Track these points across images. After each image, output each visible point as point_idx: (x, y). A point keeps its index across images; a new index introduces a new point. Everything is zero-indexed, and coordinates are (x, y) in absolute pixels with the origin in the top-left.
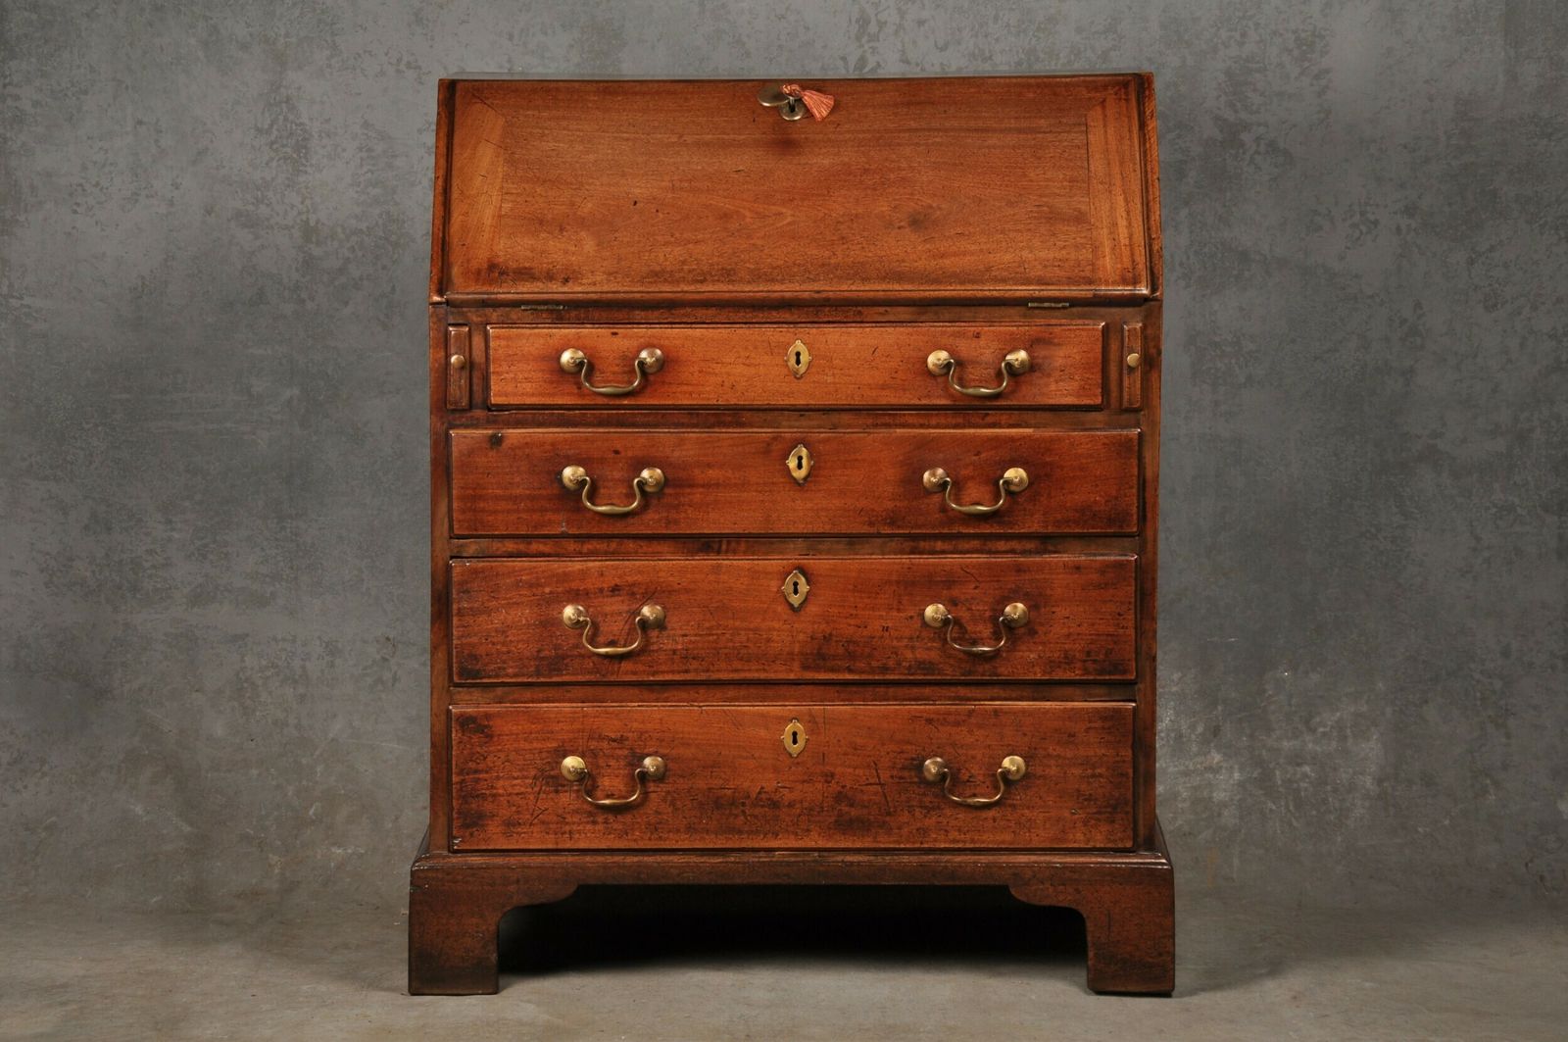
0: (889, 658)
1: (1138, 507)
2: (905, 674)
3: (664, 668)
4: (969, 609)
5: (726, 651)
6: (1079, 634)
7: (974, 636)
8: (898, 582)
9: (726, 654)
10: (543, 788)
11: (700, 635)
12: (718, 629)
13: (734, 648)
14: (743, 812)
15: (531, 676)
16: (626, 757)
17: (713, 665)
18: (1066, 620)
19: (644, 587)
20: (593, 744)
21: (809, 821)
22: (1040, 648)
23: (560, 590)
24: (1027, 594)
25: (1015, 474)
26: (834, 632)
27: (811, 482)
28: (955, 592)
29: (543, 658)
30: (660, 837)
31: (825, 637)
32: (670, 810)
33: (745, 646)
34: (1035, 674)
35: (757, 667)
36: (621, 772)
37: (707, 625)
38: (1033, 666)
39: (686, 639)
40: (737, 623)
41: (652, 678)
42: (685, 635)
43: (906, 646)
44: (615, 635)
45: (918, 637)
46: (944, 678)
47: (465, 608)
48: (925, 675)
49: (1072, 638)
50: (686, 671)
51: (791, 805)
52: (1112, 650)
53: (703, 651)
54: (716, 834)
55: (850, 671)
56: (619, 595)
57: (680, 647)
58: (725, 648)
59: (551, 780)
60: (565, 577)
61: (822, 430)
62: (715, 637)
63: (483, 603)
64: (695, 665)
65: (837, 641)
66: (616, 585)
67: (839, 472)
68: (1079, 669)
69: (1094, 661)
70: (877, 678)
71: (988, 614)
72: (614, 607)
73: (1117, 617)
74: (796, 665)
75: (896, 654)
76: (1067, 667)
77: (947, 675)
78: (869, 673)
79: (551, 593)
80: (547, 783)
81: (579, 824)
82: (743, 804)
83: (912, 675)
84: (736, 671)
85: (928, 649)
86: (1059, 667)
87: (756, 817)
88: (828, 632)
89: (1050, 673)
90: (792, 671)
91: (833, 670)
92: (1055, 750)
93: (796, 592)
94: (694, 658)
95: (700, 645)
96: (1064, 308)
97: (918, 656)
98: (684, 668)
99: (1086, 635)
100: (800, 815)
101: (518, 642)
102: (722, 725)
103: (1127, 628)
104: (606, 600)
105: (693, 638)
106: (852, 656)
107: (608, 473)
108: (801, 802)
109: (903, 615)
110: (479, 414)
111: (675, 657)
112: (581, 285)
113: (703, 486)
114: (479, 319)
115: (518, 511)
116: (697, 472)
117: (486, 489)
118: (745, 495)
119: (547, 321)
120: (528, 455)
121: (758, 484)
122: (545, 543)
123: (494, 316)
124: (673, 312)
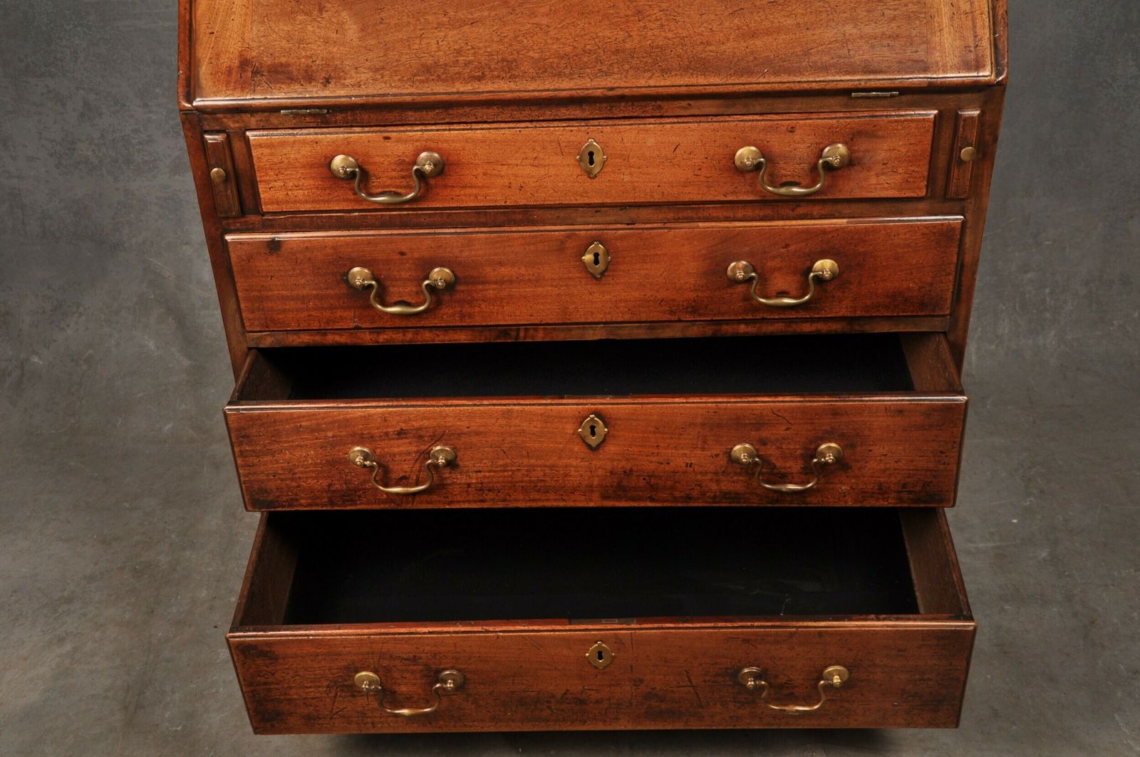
0: (693, 489)
1: (953, 292)
2: (709, 503)
3: (459, 498)
4: (778, 448)
5: (521, 484)
6: (895, 469)
7: (783, 471)
8: (703, 425)
9: (523, 487)
10: (339, 694)
11: (495, 472)
12: (512, 466)
13: (530, 481)
14: (549, 707)
15: (325, 505)
16: (421, 671)
17: (510, 496)
18: (882, 458)
19: (431, 430)
20: (385, 663)
21: (617, 712)
22: (853, 481)
23: (344, 433)
24: (843, 435)
25: (825, 266)
26: (635, 468)
27: (609, 276)
28: (764, 433)
29: (334, 491)
30: (465, 725)
31: (625, 472)
32: (473, 706)
33: (542, 480)
34: (846, 502)
35: (554, 497)
36: (418, 681)
37: (501, 462)
38: (845, 496)
39: (480, 475)
40: (533, 461)
41: (448, 507)
42: (480, 472)
43: (711, 480)
44: (406, 472)
45: (724, 472)
46: (750, 505)
47: (247, 450)
48: (730, 503)
49: (888, 472)
50: (482, 501)
51: (597, 702)
52: (931, 482)
53: (499, 485)
54: (522, 723)
55: (652, 500)
56: (406, 438)
57: (474, 481)
58: (522, 482)
59: (345, 688)
60: (347, 423)
61: (619, 226)
62: (510, 473)
63: (265, 446)
64: (491, 495)
65: (638, 476)
66: (402, 429)
67: (638, 266)
68: (893, 498)
69: (910, 492)
70: (680, 505)
71: (798, 452)
72: (401, 449)
73: (940, 454)
74: (596, 496)
75: (700, 485)
76: (880, 497)
77: (754, 503)
78: (671, 502)
79: (333, 436)
80: (343, 691)
81: (380, 718)
82: (548, 702)
83: (717, 503)
84: (534, 500)
85: (734, 482)
86: (872, 497)
87: (563, 710)
88: (628, 468)
89: (861, 502)
90: (591, 500)
91: (633, 500)
92: (881, 661)
93: (593, 433)
94: (490, 490)
95: (495, 480)
96: (892, 96)
97: (723, 488)
98: (481, 498)
99: (903, 470)
100: (607, 709)
101: (307, 478)
102: (521, 647)
103: (948, 464)
104: (392, 442)
105: (487, 474)
106: (653, 488)
107: (396, 273)
108: (609, 699)
109: (709, 453)
110: (253, 218)
111: (470, 489)
112: (344, 86)
113: (496, 283)
114: (237, 125)
115: (308, 310)
116: (488, 269)
117: (271, 290)
118: (540, 289)
119: (311, 125)
120: (309, 259)
121: (552, 279)
122: (341, 335)
123: (253, 121)
124: (450, 112)
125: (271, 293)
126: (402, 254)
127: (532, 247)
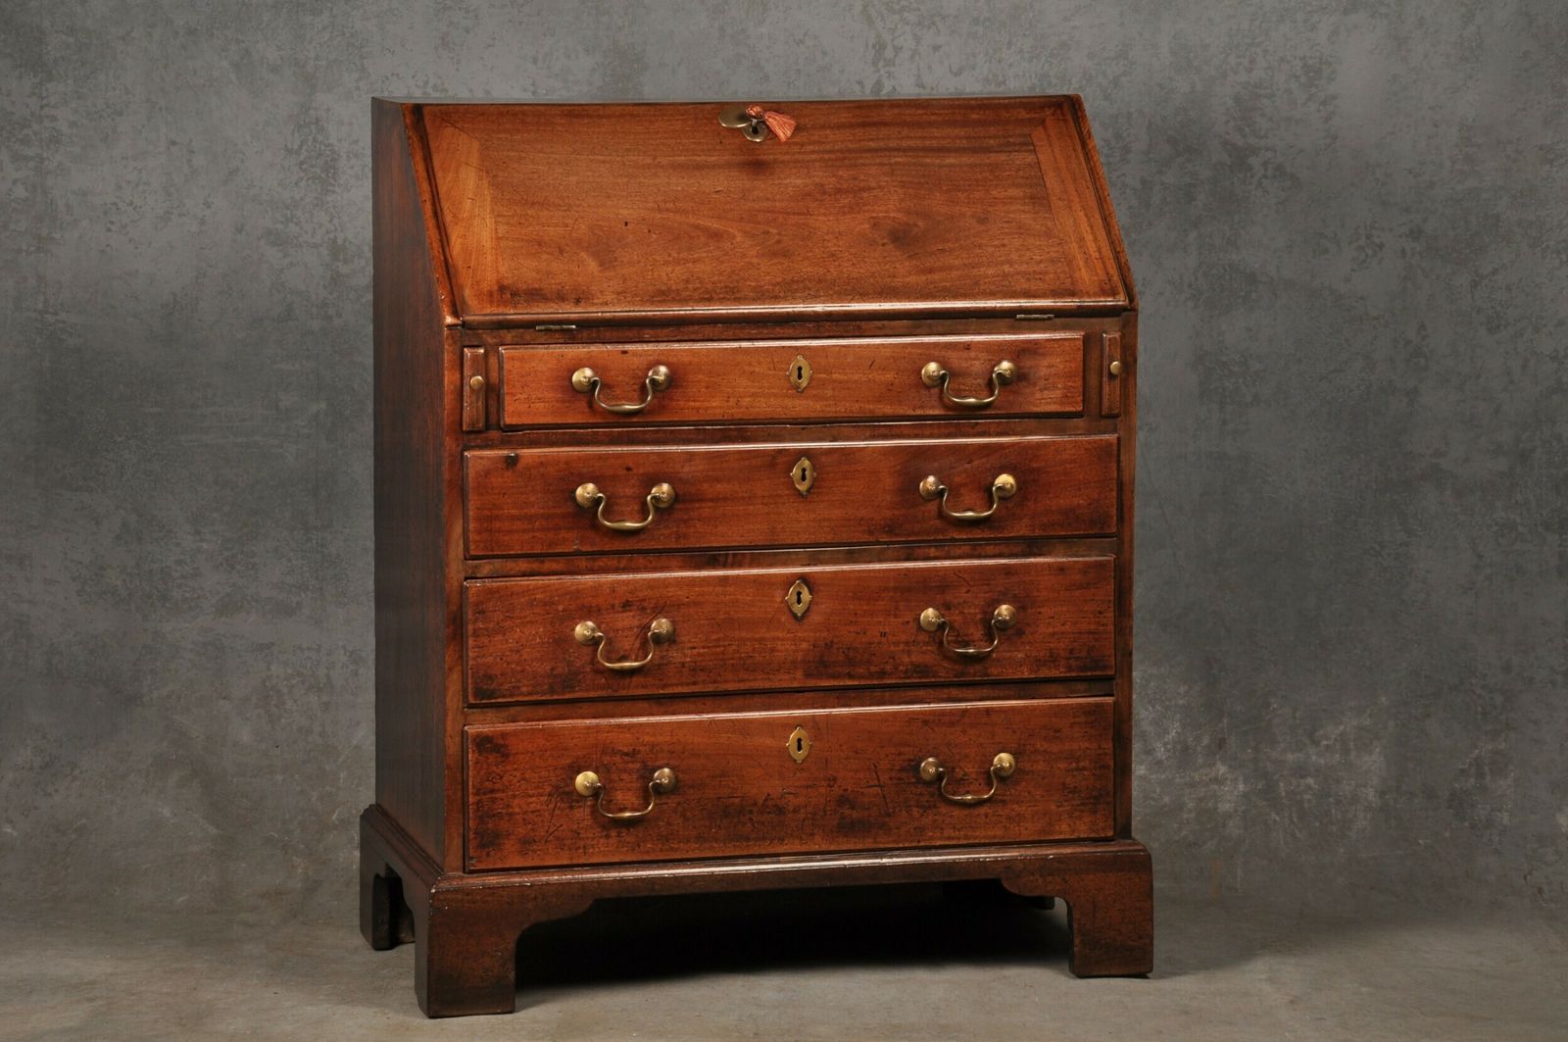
0: (887, 663)
1: (1117, 509)
2: (902, 678)
3: (673, 681)
4: (961, 613)
5: (732, 662)
6: (1062, 633)
7: (966, 638)
8: (895, 589)
9: (733, 665)
10: (558, 802)
11: (709, 647)
12: (725, 640)
13: (741, 658)
14: (750, 819)
15: (545, 694)
16: (639, 770)
17: (720, 676)
18: (1051, 620)
19: (652, 601)
20: (606, 760)
21: (813, 825)
22: (1027, 647)
23: (574, 606)
24: (1015, 596)
25: (1005, 480)
26: (836, 640)
27: (814, 493)
28: (946, 597)
29: (556, 676)
30: (671, 848)
31: (826, 644)
32: (681, 820)
33: (751, 657)
34: (1023, 673)
35: (760, 677)
36: (635, 785)
37: (714, 637)
38: (1021, 665)
39: (695, 651)
40: (743, 634)
41: (661, 692)
42: (694, 648)
43: (903, 651)
44: (625, 650)
45: (914, 641)
46: (938, 680)
47: (479, 629)
48: (921, 678)
49: (1056, 637)
50: (694, 683)
51: (795, 811)
52: (1094, 646)
53: (711, 663)
54: (725, 842)
55: (850, 676)
56: (630, 610)
57: (688, 660)
58: (732, 659)
59: (565, 797)
60: (577, 593)
61: (823, 443)
62: (722, 649)
63: (498, 623)
64: (703, 677)
65: (838, 649)
66: (628, 601)
67: (840, 483)
68: (1064, 666)
69: (1077, 659)
70: (876, 683)
71: (979, 617)
72: (625, 622)
73: (1098, 615)
74: (799, 674)
75: (893, 658)
76: (1052, 665)
77: (941, 677)
78: (867, 678)
79: (563, 611)
80: (562, 800)
81: (593, 839)
82: (751, 812)
83: (908, 678)
84: (743, 681)
85: (923, 653)
86: (1045, 665)
87: (763, 824)
88: (829, 639)
89: (1036, 672)
90: (795, 679)
91: (834, 677)
92: (1042, 746)
93: (799, 601)
94: (702, 670)
95: (708, 657)
96: (1048, 318)
97: (914, 659)
98: (693, 680)
99: (1069, 633)
100: (804, 820)
101: (532, 660)
102: (730, 735)
103: (1107, 626)
104: (617, 615)
105: (702, 651)
106: (852, 663)
107: (620, 490)
108: (806, 807)
109: (900, 620)
110: (494, 434)
111: (684, 670)
112: (593, 304)
113: (711, 500)
114: (494, 340)
115: (533, 530)
116: (706, 486)
117: (502, 509)
118: (752, 507)
119: (560, 341)
120: (542, 475)
121: (763, 497)
122: (558, 562)
123: (509, 336)
124: (682, 329)
125: (501, 512)
126: (629, 469)
127: (747, 463)
